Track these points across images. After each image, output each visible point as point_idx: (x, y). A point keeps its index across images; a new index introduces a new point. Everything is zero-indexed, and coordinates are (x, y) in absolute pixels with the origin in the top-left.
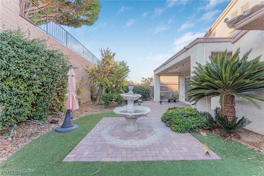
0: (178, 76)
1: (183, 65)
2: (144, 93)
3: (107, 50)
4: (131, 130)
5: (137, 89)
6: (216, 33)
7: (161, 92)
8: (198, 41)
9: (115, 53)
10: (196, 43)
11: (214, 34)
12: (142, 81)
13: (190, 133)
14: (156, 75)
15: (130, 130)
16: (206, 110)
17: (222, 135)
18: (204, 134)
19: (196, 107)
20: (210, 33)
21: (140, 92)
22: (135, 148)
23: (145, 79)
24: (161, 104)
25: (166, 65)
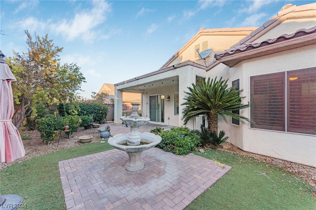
0: (141, 93)
1: (162, 83)
2: (99, 113)
3: (45, 38)
4: (139, 167)
5: (89, 108)
6: (183, 58)
7: (124, 111)
8: (189, 63)
9: (63, 48)
10: (187, 64)
11: (181, 58)
12: (92, 96)
13: (191, 152)
14: (118, 90)
15: (137, 168)
16: (194, 128)
17: (213, 148)
18: (202, 150)
19: (187, 127)
20: (177, 57)
21: (94, 113)
22: (171, 189)
23: (97, 94)
24: (128, 127)
25: (139, 80)
